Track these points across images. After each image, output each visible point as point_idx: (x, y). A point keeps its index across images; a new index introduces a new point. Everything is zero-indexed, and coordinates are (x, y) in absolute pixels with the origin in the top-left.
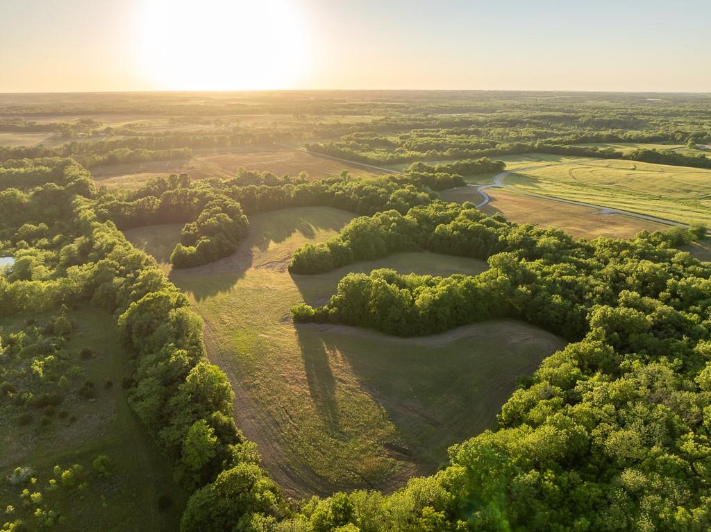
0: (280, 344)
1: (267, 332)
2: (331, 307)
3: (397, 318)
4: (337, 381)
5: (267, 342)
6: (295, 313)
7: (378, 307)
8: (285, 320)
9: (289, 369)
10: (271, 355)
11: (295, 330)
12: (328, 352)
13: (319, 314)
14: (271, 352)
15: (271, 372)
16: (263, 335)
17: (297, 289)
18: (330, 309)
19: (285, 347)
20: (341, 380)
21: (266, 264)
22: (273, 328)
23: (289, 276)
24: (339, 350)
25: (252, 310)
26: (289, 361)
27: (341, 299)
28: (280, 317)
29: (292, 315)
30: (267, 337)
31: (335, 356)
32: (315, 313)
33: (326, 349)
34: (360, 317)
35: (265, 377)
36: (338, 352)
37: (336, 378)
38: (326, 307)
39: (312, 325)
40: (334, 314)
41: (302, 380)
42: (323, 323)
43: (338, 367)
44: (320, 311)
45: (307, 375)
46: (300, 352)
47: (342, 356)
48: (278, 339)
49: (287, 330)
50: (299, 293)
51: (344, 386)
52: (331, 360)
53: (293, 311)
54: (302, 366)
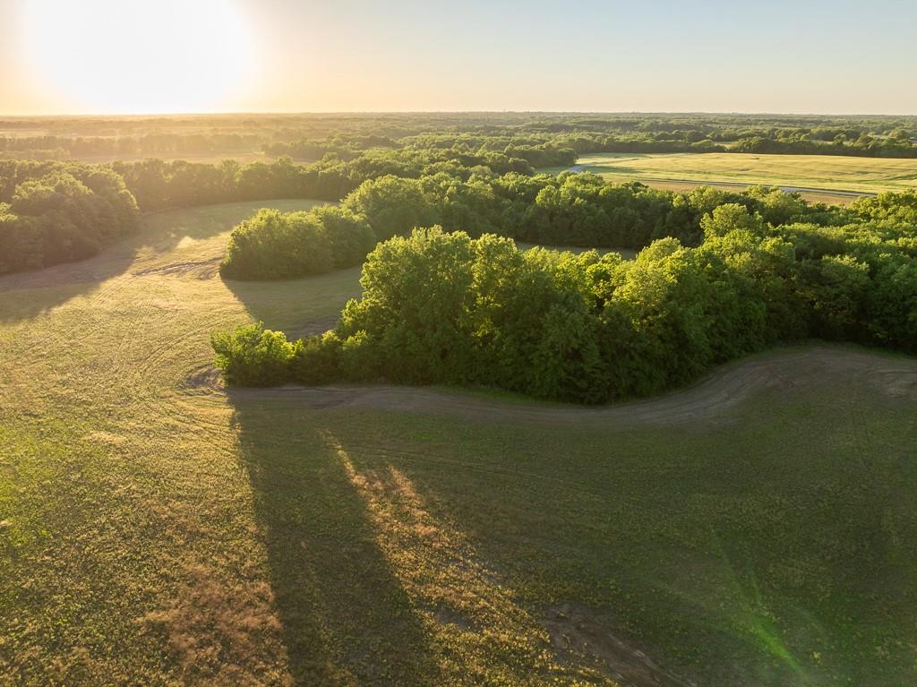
0: (166, 463)
1: (120, 424)
2: (344, 333)
3: (575, 344)
4: (429, 619)
5: (112, 457)
6: (227, 354)
7: (499, 319)
8: (196, 381)
9: (192, 580)
10: (117, 515)
11: (229, 411)
12: (358, 480)
13: (311, 355)
14: (120, 500)
15: (98, 605)
16: (104, 436)
17: (241, 307)
18: (345, 337)
19: (187, 472)
20: (447, 611)
21: (164, 268)
22: (149, 410)
23: (222, 285)
24: (402, 467)
25: (88, 360)
26: (195, 535)
27: (374, 310)
28: (180, 376)
29: (218, 362)
30: (119, 439)
31: (390, 491)
32: (298, 353)
33: (349, 466)
34: (444, 354)
35: (54, 647)
36: (395, 473)
37: (423, 602)
38: (329, 334)
39: (290, 392)
40: (360, 350)
41: (256, 635)
42: (327, 383)
43: (414, 540)
44: (311, 346)
45: (280, 605)
46: (245, 490)
47: (420, 489)
48: (163, 443)
49: (199, 411)
50: (246, 316)
51: (470, 646)
52: (380, 512)
53: (221, 349)
54: (255, 554)
